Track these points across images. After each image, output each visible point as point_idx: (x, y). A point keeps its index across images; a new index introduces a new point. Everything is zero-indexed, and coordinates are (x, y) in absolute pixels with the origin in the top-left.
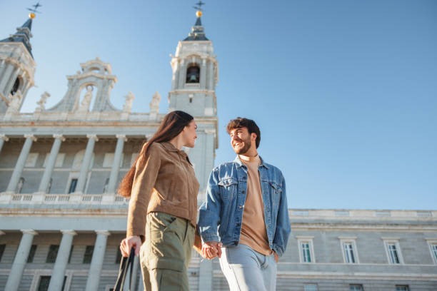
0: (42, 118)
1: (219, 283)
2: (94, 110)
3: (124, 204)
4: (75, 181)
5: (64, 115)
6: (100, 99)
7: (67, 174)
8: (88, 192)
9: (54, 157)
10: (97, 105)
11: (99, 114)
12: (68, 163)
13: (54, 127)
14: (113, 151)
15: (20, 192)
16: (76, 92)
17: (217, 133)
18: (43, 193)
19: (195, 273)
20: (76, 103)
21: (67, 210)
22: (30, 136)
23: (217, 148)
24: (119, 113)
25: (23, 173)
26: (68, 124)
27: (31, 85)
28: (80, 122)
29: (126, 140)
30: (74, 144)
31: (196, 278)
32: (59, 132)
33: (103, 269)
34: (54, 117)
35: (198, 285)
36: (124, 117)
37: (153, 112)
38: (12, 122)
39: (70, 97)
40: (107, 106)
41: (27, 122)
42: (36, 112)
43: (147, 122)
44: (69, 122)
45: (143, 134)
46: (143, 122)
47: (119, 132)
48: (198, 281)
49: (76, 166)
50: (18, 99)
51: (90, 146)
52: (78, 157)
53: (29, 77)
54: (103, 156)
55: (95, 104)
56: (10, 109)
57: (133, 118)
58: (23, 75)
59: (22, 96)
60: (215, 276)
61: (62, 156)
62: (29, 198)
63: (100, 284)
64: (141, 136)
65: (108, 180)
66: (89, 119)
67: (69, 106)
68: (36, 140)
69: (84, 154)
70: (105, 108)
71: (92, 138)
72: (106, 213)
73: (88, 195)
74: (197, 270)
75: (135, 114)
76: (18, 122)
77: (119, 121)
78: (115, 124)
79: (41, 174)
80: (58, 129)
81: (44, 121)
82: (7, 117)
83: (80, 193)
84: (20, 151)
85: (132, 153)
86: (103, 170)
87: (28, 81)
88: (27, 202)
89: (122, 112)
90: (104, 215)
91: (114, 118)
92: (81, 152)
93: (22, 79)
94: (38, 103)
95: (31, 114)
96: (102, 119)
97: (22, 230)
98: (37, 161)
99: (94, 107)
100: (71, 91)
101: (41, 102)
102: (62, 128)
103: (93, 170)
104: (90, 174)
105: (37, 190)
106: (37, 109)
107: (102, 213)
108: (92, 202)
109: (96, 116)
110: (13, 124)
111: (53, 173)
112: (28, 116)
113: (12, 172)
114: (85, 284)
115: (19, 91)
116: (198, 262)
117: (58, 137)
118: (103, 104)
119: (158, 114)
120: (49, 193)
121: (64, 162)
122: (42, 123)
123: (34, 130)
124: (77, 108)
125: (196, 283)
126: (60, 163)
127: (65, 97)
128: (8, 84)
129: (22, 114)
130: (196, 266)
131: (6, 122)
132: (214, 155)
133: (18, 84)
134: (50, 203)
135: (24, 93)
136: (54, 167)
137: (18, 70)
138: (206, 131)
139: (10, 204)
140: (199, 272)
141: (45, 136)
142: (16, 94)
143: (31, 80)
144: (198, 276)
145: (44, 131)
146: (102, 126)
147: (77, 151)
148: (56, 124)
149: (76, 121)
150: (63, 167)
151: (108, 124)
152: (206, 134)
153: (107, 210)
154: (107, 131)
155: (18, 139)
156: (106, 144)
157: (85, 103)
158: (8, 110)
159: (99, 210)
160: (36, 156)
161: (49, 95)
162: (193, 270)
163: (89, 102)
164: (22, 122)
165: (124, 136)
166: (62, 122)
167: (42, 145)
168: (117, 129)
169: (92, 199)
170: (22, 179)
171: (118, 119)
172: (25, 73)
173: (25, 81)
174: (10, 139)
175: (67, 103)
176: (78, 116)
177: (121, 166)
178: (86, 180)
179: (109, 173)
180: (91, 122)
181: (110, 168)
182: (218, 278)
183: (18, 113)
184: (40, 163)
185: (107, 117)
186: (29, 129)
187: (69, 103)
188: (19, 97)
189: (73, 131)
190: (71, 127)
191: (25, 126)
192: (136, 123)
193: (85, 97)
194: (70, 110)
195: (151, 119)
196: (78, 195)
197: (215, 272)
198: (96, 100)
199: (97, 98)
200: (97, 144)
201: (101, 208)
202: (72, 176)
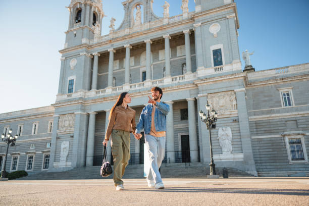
0: (115, 36)
1: (254, 125)
2: (145, 22)
3: (179, 82)
4: (144, 73)
5: (127, 31)
6: (147, 14)
7: (139, 69)
8: (154, 79)
9: (128, 60)
10: (146, 18)
11: (148, 24)
12: (137, 62)
13: (123, 41)
14: (163, 48)
15: (115, 86)
16: (130, 12)
17: (236, 16)
18: (128, 84)
19: (236, 120)
20: (132, 21)
21: (145, 91)
22: (111, 50)
23: (238, 28)
24: (161, 20)
25: (113, 74)
26: (130, 36)
27: (103, 16)
28: (138, 33)
29: (170, 38)
30: (138, 49)
31: (237, 123)
32: (127, 43)
33: (174, 124)
34: (122, 34)
35: (239, 127)
36: (166, 21)
37: (185, 13)
38: (99, 43)
39: (127, 17)
40: (153, 17)
41: (107, 41)
42: (110, 33)
43: (181, 21)
44: (132, 35)
45: (181, 31)
46: (179, 22)
47: (164, 34)
48: (239, 125)
49: (142, 63)
50: (98, 28)
51: (148, 48)
52: (142, 57)
53: (100, 11)
54: (158, 53)
55: (144, 18)
56: (96, 36)
57: (171, 21)
58: (96, 11)
59: (99, 25)
60: (250, 120)
61: (133, 58)
62: (121, 88)
63: (174, 136)
64: (179, 32)
65: (165, 68)
66: (143, 30)
67: (128, 23)
68: (115, 52)
69: (146, 55)
70: (151, 18)
71: (148, 42)
72: (168, 90)
74: (236, 118)
75: (172, 18)
77: (163, 26)
78: (161, 28)
79: (124, 72)
80: (126, 41)
81: (116, 38)
82: (96, 41)
83: (149, 80)
84: (109, 58)
85: (176, 46)
86: (159, 62)
87: (100, 14)
88: (121, 91)
89: (163, 18)
90: (167, 91)
91: (159, 25)
92: (143, 54)
93: (96, 13)
94: (110, 27)
95: (108, 35)
96: (151, 28)
97: (105, 110)
98: (120, 65)
99: (144, 20)
100: (127, 13)
102: (128, 39)
103: (154, 63)
104: (152, 67)
105: (124, 83)
106: (110, 31)
108: (158, 85)
109: (147, 26)
110: (100, 44)
111: (130, 70)
112: (107, 37)
113: (107, 75)
115: (97, 22)
116: (237, 112)
117: (127, 46)
118: (150, 16)
119: (188, 14)
120: (131, 83)
121: (135, 62)
122: (116, 39)
123: (112, 45)
124: (134, 24)
125: (237, 126)
126: (133, 63)
127: (125, 18)
128: (90, 19)
129: (103, 37)
130: (236, 115)
131: (96, 44)
132: (237, 34)
133: (95, 18)
134: (133, 89)
135: (100, 22)
137: (93, 8)
138: (228, 17)
140: (238, 119)
141: (120, 47)
142: (96, 25)
144: (239, 122)
145: (118, 45)
146: (152, 32)
147: (141, 53)
148: (124, 38)
149: (136, 32)
150: (135, 66)
151: (156, 30)
152: (228, 19)
153: (169, 87)
154: (156, 35)
155: (105, 53)
156: (158, 44)
157: (138, 19)
158: (95, 36)
160: (118, 61)
161: (115, 20)
162: (234, 119)
163: (140, 17)
164: (105, 42)
165: (168, 35)
166: (127, 36)
167: (120, 53)
168: (163, 32)
169: (158, 82)
170: (114, 78)
171: (161, 25)
172: (97, 8)
173: (99, 15)
174: (101, 54)
175: (127, 22)
176: (136, 29)
177: (171, 57)
178: (151, 71)
179: (164, 63)
181: (164, 60)
182: (253, 121)
183: (100, 37)
185: (155, 24)
186: (109, 45)
187: (128, 22)
188: (98, 26)
189: (135, 41)
190: (133, 38)
191: (106, 44)
192: (174, 24)
193: (137, 14)
194: (130, 27)
195: (184, 18)
196: (149, 81)
197: (249, 118)
198: (144, 15)
199: (144, 13)
200: (152, 45)
201: (164, 87)
202: (142, 70)
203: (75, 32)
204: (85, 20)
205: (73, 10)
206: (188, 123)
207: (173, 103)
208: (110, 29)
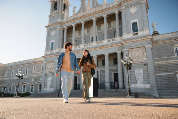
0: (76, 17)
1: (157, 67)
2: (92, 8)
3: (112, 42)
5: (82, 14)
6: (94, 3)
7: (89, 35)
8: (98, 41)
9: (83, 30)
10: (93, 5)
11: (94, 9)
12: (89, 31)
13: (80, 19)
14: (103, 23)
15: (77, 45)
16: (84, 2)
18: (83, 44)
19: (146, 64)
20: (85, 7)
21: (92, 48)
22: (74, 25)
24: (102, 6)
25: (75, 39)
26: (84, 16)
27: (69, 5)
28: (88, 14)
29: (107, 17)
30: (89, 24)
31: (147, 66)
32: (83, 21)
33: (109, 67)
34: (79, 15)
35: (148, 69)
36: (104, 7)
37: (116, 1)
38: (67, 21)
39: (82, 6)
40: (97, 5)
41: (71, 20)
42: (73, 15)
43: (113, 7)
45: (113, 12)
46: (112, 7)
48: (147, 67)
49: (91, 32)
51: (94, 23)
52: (91, 28)
53: (67, 3)
54: (100, 26)
55: (92, 5)
56: (65, 17)
57: (108, 6)
58: (65, 3)
59: (67, 11)
60: (155, 64)
61: (86, 29)
62: (79, 47)
63: (110, 74)
65: (104, 34)
68: (76, 26)
70: (96, 6)
71: (94, 19)
73: (99, 42)
74: (146, 63)
75: (108, 4)
76: (68, 21)
77: (103, 10)
79: (81, 37)
80: (82, 20)
81: (76, 18)
82: (65, 20)
83: (95, 41)
84: (72, 31)
85: (111, 21)
86: (101, 31)
87: (67, 4)
88: (79, 48)
89: (103, 5)
91: (101, 9)
92: (92, 26)
94: (73, 12)
95: (72, 17)
96: (96, 11)
98: (79, 34)
99: (92, 7)
100: (82, 3)
101: (74, 11)
102: (83, 18)
103: (98, 32)
104: (97, 34)
105: (81, 44)
107: (104, 47)
108: (100, 44)
109: (94, 10)
110: (67, 22)
111: (85, 36)
112: (71, 18)
113: (72, 39)
114: (105, 73)
115: (66, 9)
116: (146, 60)
117: (83, 22)
118: (95, 4)
119: (118, 1)
120: (85, 44)
122: (76, 19)
123: (74, 22)
124: (86, 9)
125: (147, 68)
126: (86, 32)
127: (81, 6)
128: (62, 7)
129: (69, 17)
131: (65, 22)
132: (147, 13)
133: (65, 7)
134: (86, 47)
136: (84, 34)
137: (63, 1)
139: (74, 50)
140: (147, 64)
141: (78, 23)
142: (65, 11)
143: (68, 3)
144: (147, 65)
145: (77, 22)
146: (97, 13)
148: (81, 18)
150: (87, 34)
151: (99, 12)
153: (106, 46)
154: (99, 15)
155: (71, 27)
156: (100, 21)
157: (88, 6)
158: (65, 18)
159: (103, 46)
160: (78, 31)
161: (76, 8)
162: (145, 63)
163: (90, 5)
165: (106, 15)
166: (82, 16)
167: (78, 27)
168: (103, 13)
169: (100, 42)
170: (76, 41)
172: (66, 1)
173: (67, 5)
174: (68, 28)
176: (88, 12)
177: (108, 28)
178: (96, 36)
180: (92, 13)
181: (104, 30)
182: (157, 65)
183: (68, 18)
184: (80, 34)
185: (98, 9)
186: (73, 22)
187: (83, 8)
188: (66, 11)
189: (87, 19)
190: (86, 18)
191: (71, 22)
192: (110, 8)
193: (88, 3)
194: (84, 11)
195: (115, 5)
197: (155, 63)
199: (92, 2)
200: (96, 21)
201: (104, 45)
202: (91, 36)
203: (54, 16)
204: (59, 9)
205: (53, 3)
206: (117, 66)
207: (109, 54)
208: (73, 13)
